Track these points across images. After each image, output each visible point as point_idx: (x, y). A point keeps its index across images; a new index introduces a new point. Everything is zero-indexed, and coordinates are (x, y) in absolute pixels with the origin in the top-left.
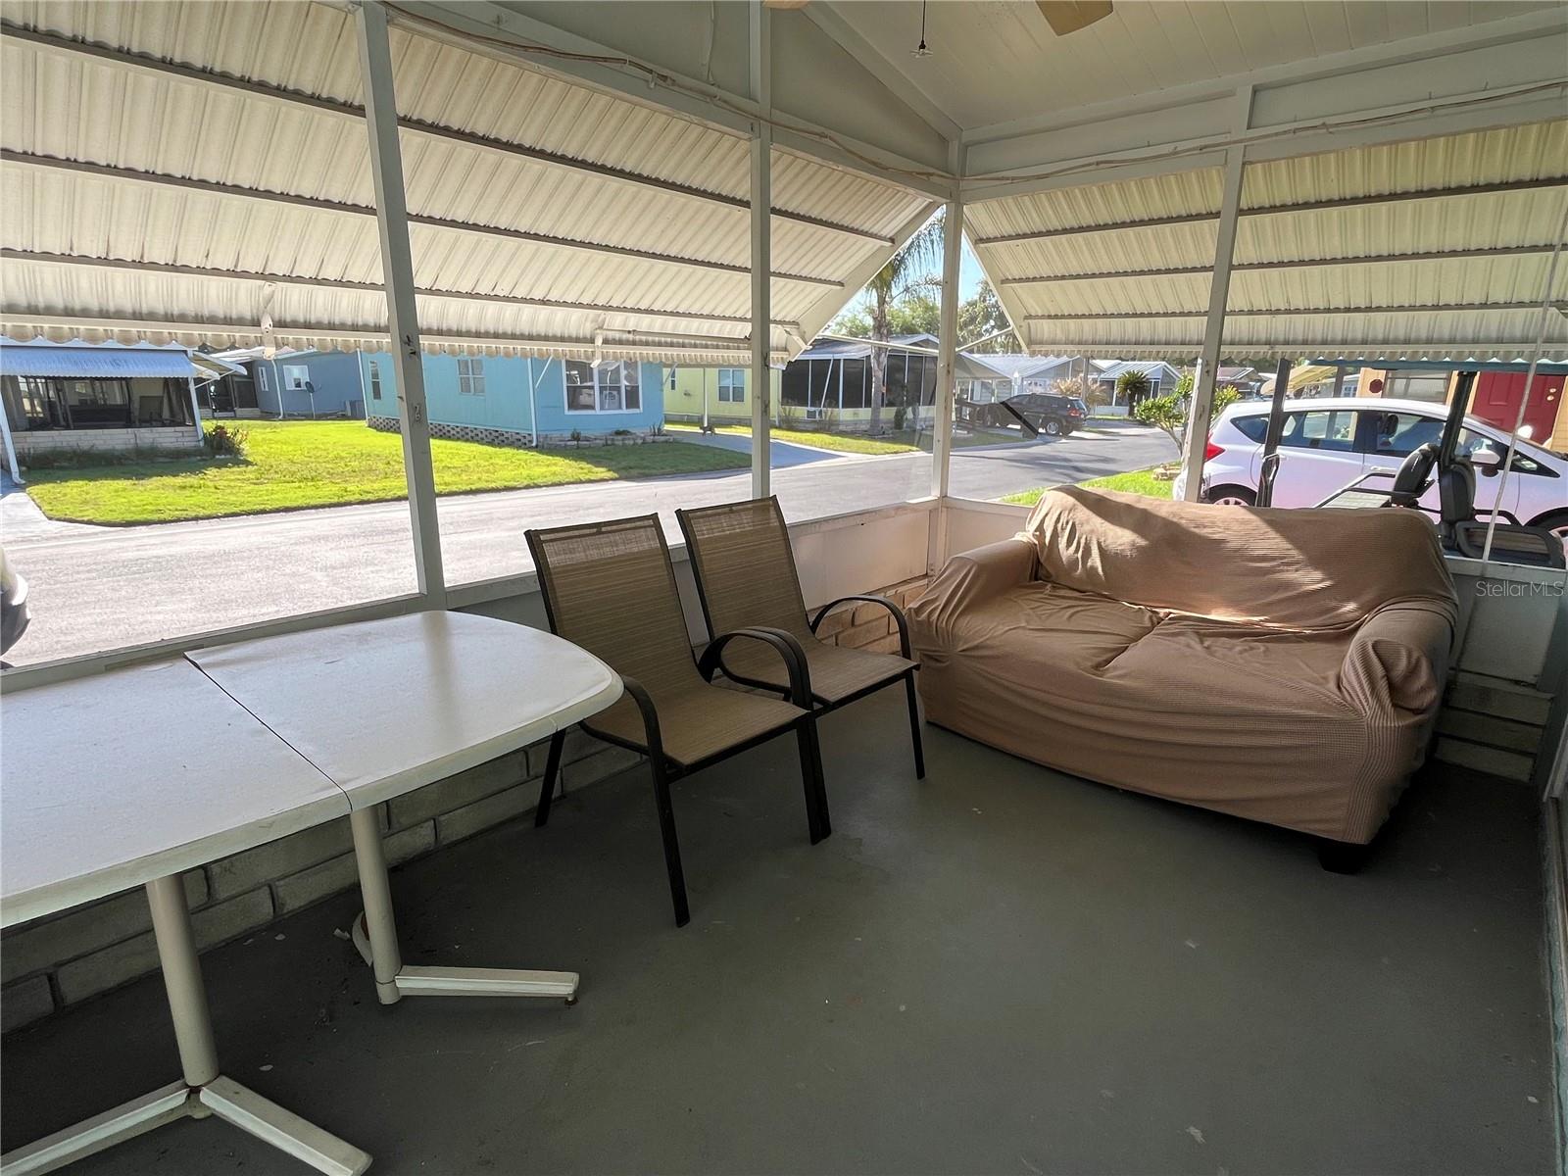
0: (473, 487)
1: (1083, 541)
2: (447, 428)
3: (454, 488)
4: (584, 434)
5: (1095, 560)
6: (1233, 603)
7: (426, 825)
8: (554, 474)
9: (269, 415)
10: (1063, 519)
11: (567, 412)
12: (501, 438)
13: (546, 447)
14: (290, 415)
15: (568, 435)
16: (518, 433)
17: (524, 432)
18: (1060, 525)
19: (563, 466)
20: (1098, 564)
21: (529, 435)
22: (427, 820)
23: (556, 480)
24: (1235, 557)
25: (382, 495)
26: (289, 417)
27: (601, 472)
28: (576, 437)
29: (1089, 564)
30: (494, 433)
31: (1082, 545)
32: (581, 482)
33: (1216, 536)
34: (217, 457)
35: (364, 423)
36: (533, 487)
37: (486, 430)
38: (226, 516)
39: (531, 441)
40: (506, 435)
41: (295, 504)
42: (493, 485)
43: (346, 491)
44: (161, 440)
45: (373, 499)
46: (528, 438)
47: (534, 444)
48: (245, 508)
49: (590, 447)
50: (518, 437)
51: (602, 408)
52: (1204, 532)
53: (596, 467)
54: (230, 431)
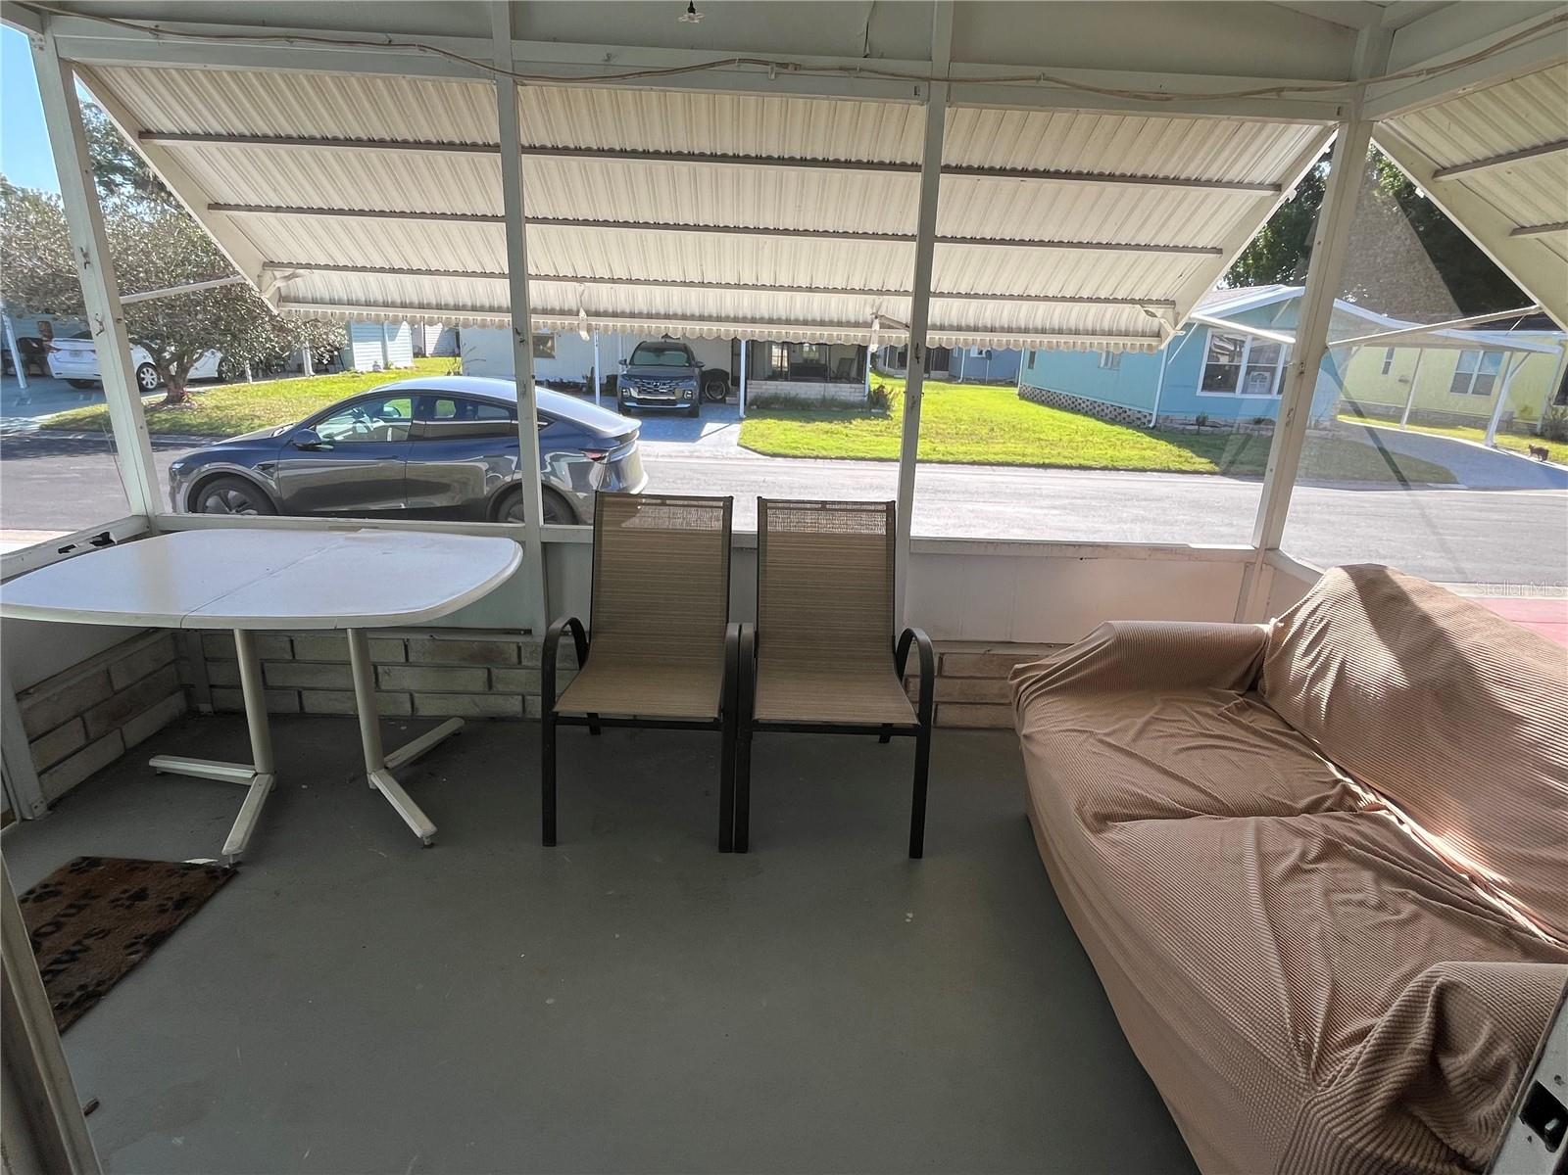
0: (1047, 461)
1: (1325, 653)
2: (1079, 401)
3: (1028, 460)
4: (1211, 419)
5: (1325, 688)
6: (1481, 836)
7: (516, 697)
8: (1143, 458)
9: (952, 379)
10: (1319, 614)
11: (1199, 392)
12: (1123, 415)
13: (1160, 431)
14: (967, 379)
15: (1193, 418)
16: (1139, 412)
17: (1145, 411)
18: (1311, 620)
19: (1163, 451)
20: (1326, 694)
21: (1151, 414)
22: (518, 695)
23: (1140, 464)
24: (1526, 755)
25: (961, 457)
26: (968, 381)
27: (1202, 463)
28: (1201, 422)
29: (1316, 689)
30: (1118, 410)
31: (1321, 659)
32: (1169, 471)
33: (1516, 709)
34: (873, 410)
35: (1016, 391)
36: (1110, 470)
37: (1112, 406)
38: (837, 458)
39: (1150, 422)
40: (1128, 413)
41: (888, 456)
42: (1066, 462)
43: (934, 450)
44: (839, 393)
45: (951, 460)
46: (1148, 418)
47: (1151, 425)
48: (852, 454)
49: (1212, 433)
50: (1139, 416)
51: (1244, 391)
52: (1500, 692)
53: (1199, 456)
54: (888, 389)
